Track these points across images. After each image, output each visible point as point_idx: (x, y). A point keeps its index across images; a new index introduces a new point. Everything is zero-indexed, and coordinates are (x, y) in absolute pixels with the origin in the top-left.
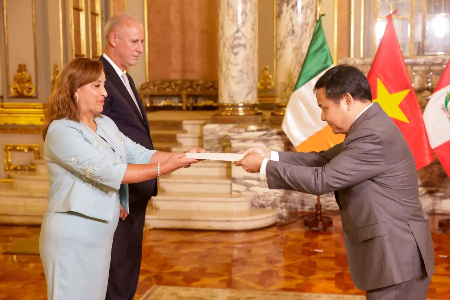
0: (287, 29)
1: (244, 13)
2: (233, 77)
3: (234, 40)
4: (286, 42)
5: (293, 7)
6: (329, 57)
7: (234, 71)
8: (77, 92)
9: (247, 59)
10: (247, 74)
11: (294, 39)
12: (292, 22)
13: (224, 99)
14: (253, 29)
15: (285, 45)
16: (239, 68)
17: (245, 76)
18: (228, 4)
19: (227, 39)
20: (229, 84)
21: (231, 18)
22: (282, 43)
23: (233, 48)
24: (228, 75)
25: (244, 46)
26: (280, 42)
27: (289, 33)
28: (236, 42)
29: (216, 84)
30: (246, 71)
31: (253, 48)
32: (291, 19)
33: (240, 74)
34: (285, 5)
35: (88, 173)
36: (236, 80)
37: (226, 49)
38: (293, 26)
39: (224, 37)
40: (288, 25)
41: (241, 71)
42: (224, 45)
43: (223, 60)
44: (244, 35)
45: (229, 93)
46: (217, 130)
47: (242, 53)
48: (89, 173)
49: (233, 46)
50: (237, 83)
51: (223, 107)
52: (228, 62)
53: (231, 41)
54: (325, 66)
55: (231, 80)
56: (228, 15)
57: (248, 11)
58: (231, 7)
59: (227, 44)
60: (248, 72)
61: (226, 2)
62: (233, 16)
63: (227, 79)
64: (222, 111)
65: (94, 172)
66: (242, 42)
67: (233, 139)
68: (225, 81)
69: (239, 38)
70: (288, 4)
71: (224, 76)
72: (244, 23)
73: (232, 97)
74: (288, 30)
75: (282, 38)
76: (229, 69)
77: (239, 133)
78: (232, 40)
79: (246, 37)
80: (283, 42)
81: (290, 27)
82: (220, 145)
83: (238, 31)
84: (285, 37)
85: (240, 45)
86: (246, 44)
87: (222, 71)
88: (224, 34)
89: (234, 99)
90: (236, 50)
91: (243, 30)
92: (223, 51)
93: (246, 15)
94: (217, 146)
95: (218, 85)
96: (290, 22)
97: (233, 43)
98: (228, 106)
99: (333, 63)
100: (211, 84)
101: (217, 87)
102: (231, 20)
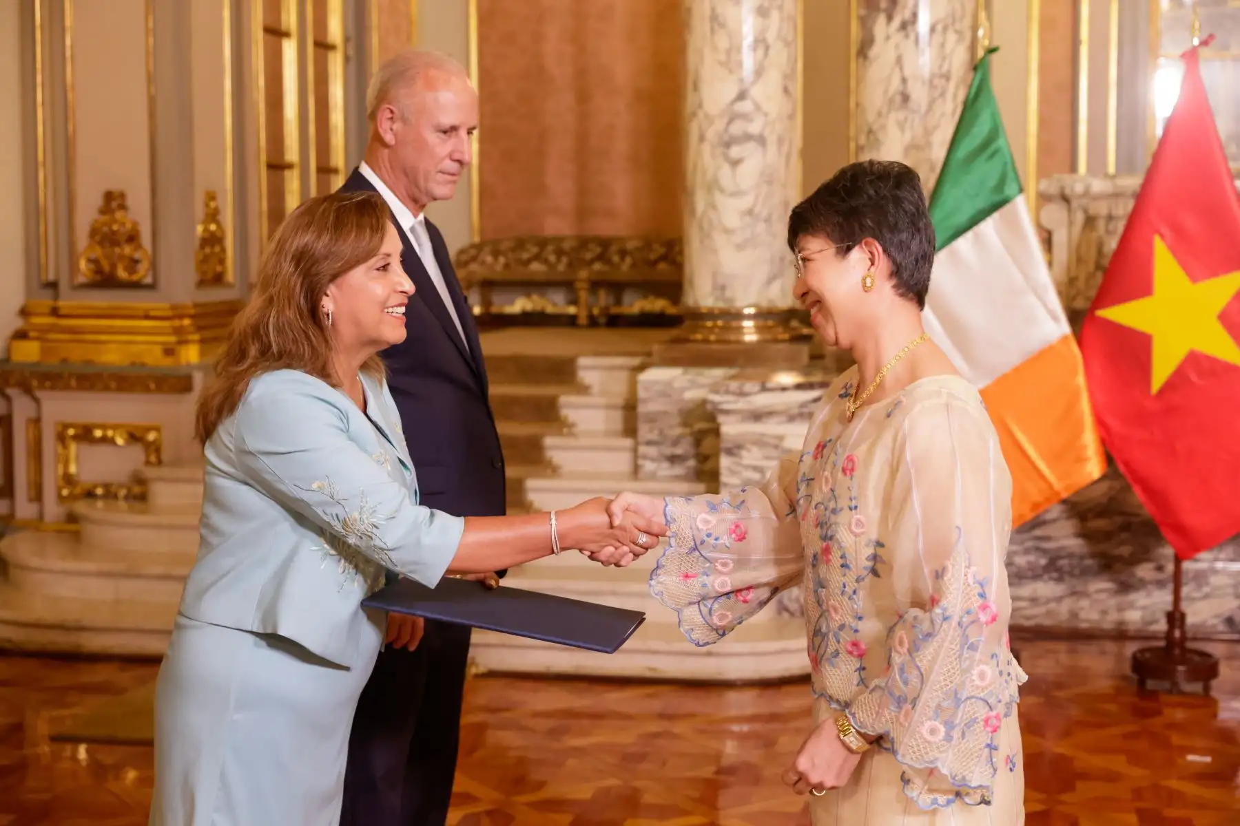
0: (886, 92)
1: (761, 42)
2: (728, 231)
3: (731, 121)
4: (883, 127)
5: (904, 26)
6: (1011, 175)
7: (730, 211)
8: (327, 296)
9: (768, 178)
10: (768, 220)
11: (906, 119)
12: (901, 69)
13: (702, 295)
14: (786, 90)
15: (881, 136)
16: (746, 202)
17: (761, 227)
18: (714, 18)
19: (711, 123)
20: (715, 251)
21: (723, 57)
22: (870, 132)
23: (728, 145)
24: (710, 223)
25: (761, 140)
26: (866, 129)
27: (891, 101)
28: (737, 128)
29: (677, 249)
30: (764, 214)
31: (785, 148)
32: (899, 61)
33: (747, 219)
34: (882, 19)
35: (356, 532)
36: (738, 238)
37: (706, 148)
38: (904, 81)
39: (701, 114)
40: (889, 78)
41: (750, 212)
42: (702, 139)
43: (699, 179)
44: (758, 107)
45: (715, 275)
46: (677, 384)
47: (753, 162)
48: (358, 530)
49: (726, 138)
50: (740, 247)
51: (698, 316)
52: (713, 186)
53: (720, 125)
54: (997, 198)
55: (719, 239)
56: (715, 49)
57: (771, 36)
58: (722, 26)
59: (710, 134)
60: (770, 215)
61: (708, 12)
62: (728, 52)
63: (708, 236)
64: (695, 330)
65: (374, 530)
66: (754, 128)
67: (727, 412)
68: (702, 242)
69: (745, 117)
70: (890, 18)
71: (701, 228)
72: (759, 73)
73: (723, 288)
74: (890, 94)
75: (871, 116)
76: (714, 207)
77: (742, 394)
78: (725, 121)
79: (766, 115)
80: (875, 127)
81: (896, 83)
82: (688, 430)
83: (742, 96)
84: (880, 114)
85: (748, 137)
86: (766, 134)
87: (693, 212)
88: (700, 106)
89: (728, 294)
90: (735, 152)
91: (756, 92)
92: (699, 153)
93: (767, 48)
94: (678, 431)
95: (681, 253)
96: (897, 70)
97: (726, 130)
98: (711, 315)
99: (1021, 190)
100: (662, 250)
101: (679, 259)
102: (721, 63)
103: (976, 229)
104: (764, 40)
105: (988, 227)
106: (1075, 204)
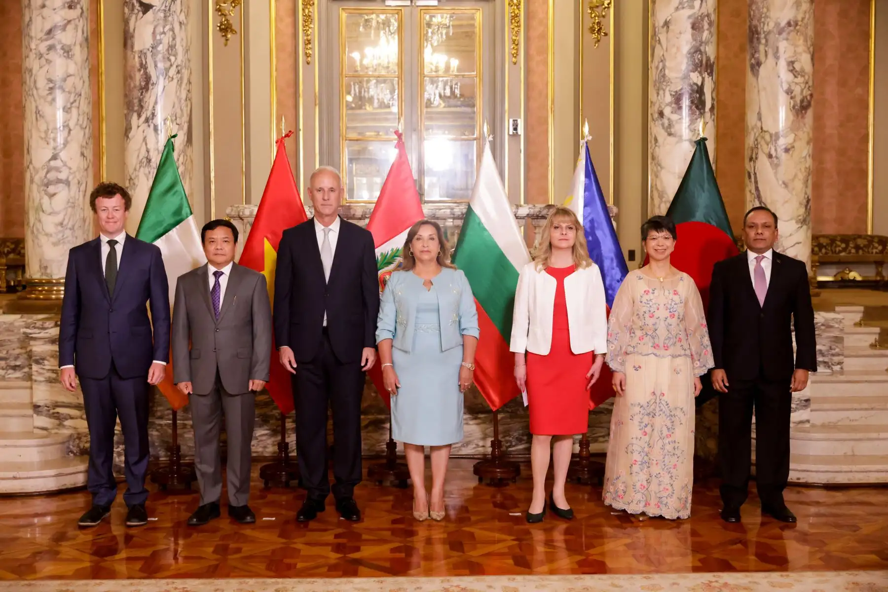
0: (138, 156)
1: (66, 126)
2: (48, 235)
3: (47, 172)
4: (137, 176)
5: (147, 120)
7: (49, 223)
9: (72, 204)
10: (72, 229)
11: (149, 173)
12: (146, 144)
13: (34, 272)
14: (82, 154)
15: (136, 181)
16: (58, 218)
17: (68, 233)
18: (38, 112)
19: (37, 172)
20: (40, 247)
21: (43, 135)
22: (131, 179)
23: (47, 185)
24: (38, 230)
25: (67, 183)
26: (129, 178)
27: (141, 162)
28: (52, 176)
29: (21, 246)
30: (70, 226)
31: (83, 188)
32: (145, 139)
33: (60, 228)
34: (135, 116)
36: (53, 239)
37: (35, 187)
38: (148, 151)
39: (31, 167)
40: (139, 149)
41: (61, 224)
42: (32, 181)
43: (31, 204)
44: (65, 165)
45: (40, 261)
46: (17, 324)
47: (62, 195)
49: (46, 181)
50: (55, 244)
51: (31, 285)
52: (40, 209)
53: (42, 173)
54: (178, 218)
55: (43, 240)
56: (38, 130)
57: (72, 124)
58: (42, 116)
59: (37, 178)
60: (73, 226)
61: (34, 110)
62: (46, 132)
63: (37, 237)
64: (31, 293)
66: (63, 176)
67: (35, 339)
68: (33, 241)
69: (58, 170)
70: (139, 116)
71: (33, 232)
72: (66, 144)
73: (46, 268)
74: (141, 158)
75: (131, 170)
76: (40, 221)
77: (44, 329)
78: (45, 170)
79: (70, 168)
80: (133, 177)
81: (143, 153)
82: (23, 351)
83: (55, 157)
84: (135, 170)
85: (59, 181)
86: (70, 178)
87: (28, 224)
88: (31, 162)
89: (49, 271)
90: (52, 189)
91: (63, 155)
92: (30, 190)
93: (70, 130)
94: (18, 351)
95: (24, 248)
96: (144, 144)
97: (46, 177)
98: (41, 283)
99: (191, 213)
100: (13, 246)
101: (22, 251)
102: (42, 138)
103: (167, 234)
104: (68, 126)
105: (173, 232)
106: (245, 221)
